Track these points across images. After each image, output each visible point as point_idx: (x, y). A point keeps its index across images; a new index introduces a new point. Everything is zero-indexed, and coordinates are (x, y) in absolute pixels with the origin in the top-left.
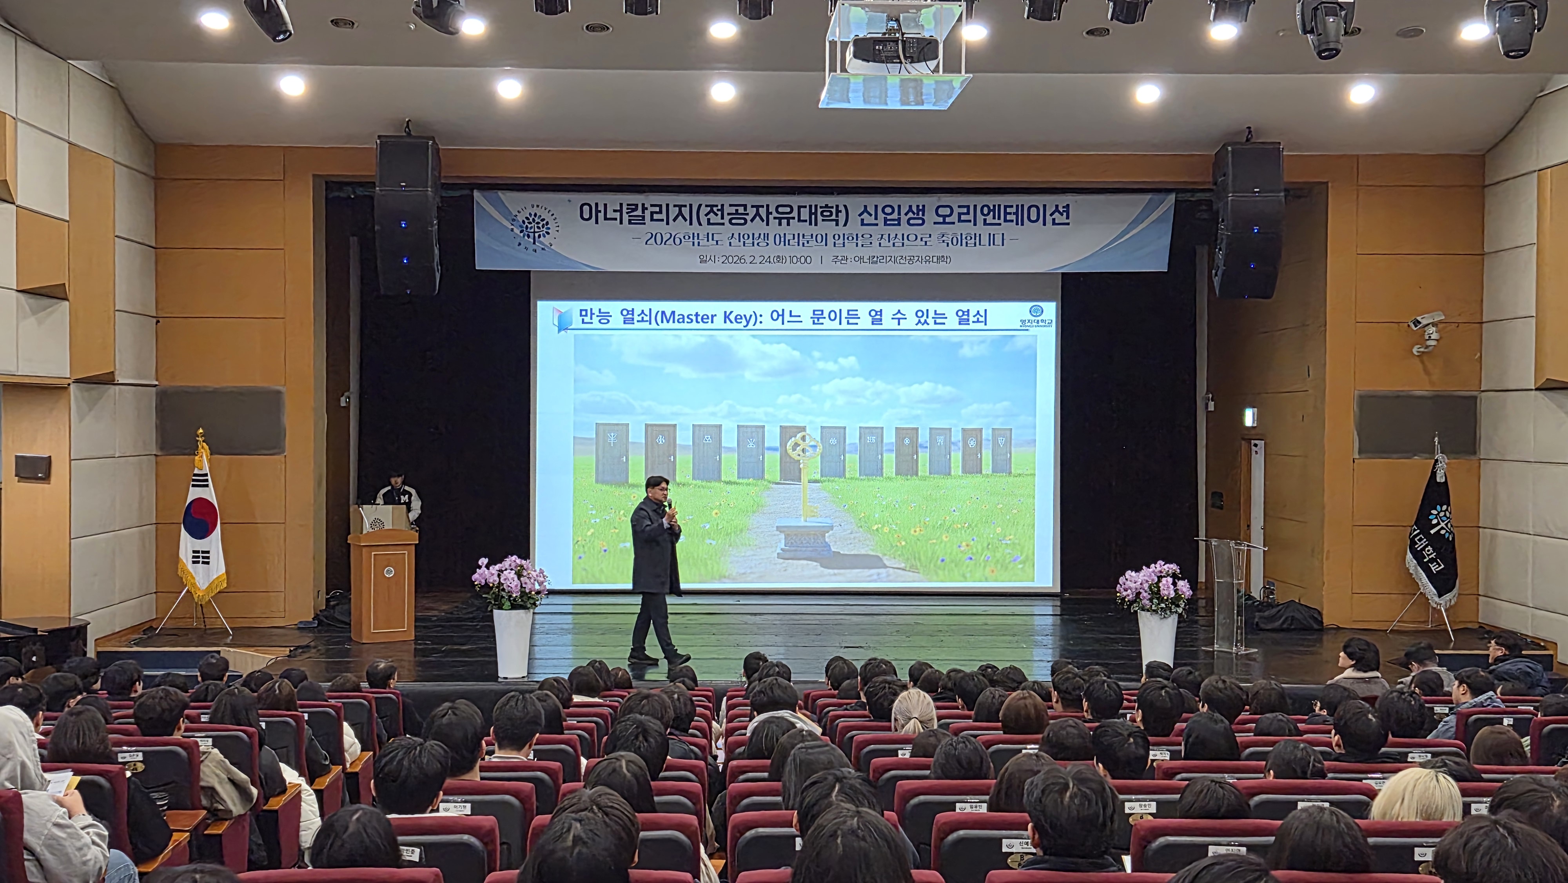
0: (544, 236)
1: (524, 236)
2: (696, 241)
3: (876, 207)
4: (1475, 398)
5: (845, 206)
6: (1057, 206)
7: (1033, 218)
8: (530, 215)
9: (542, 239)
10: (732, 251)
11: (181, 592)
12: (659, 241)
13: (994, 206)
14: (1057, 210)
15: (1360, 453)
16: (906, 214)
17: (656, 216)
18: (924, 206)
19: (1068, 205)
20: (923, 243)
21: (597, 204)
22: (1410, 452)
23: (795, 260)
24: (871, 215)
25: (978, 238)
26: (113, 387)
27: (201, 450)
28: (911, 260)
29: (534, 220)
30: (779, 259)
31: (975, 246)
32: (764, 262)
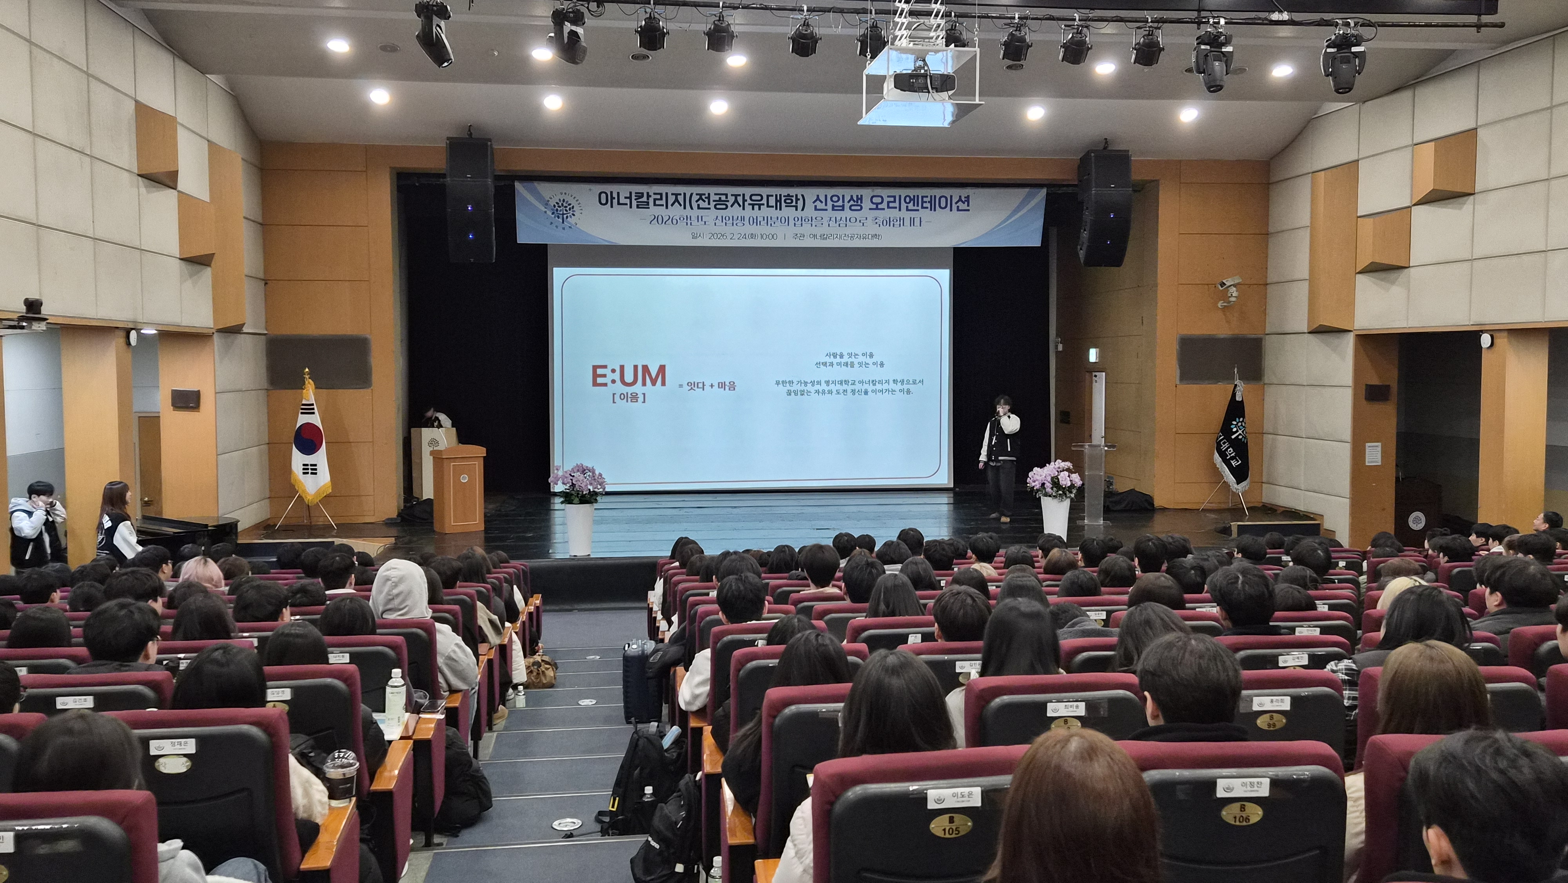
0: (571, 217)
1: (555, 217)
2: (689, 221)
3: (826, 196)
4: (1261, 339)
5: (803, 196)
6: (960, 197)
7: (943, 205)
8: (560, 200)
9: (569, 219)
10: (717, 230)
11: (294, 498)
12: (660, 222)
13: (914, 196)
14: (960, 200)
15: (1181, 380)
16: (849, 202)
17: (658, 202)
18: (861, 196)
19: (968, 196)
21: (611, 193)
22: (1216, 380)
23: (765, 236)
24: (822, 202)
25: (902, 221)
26: (239, 335)
27: (307, 385)
28: (852, 237)
29: (562, 204)
30: (753, 236)
31: (900, 226)
32: (741, 238)
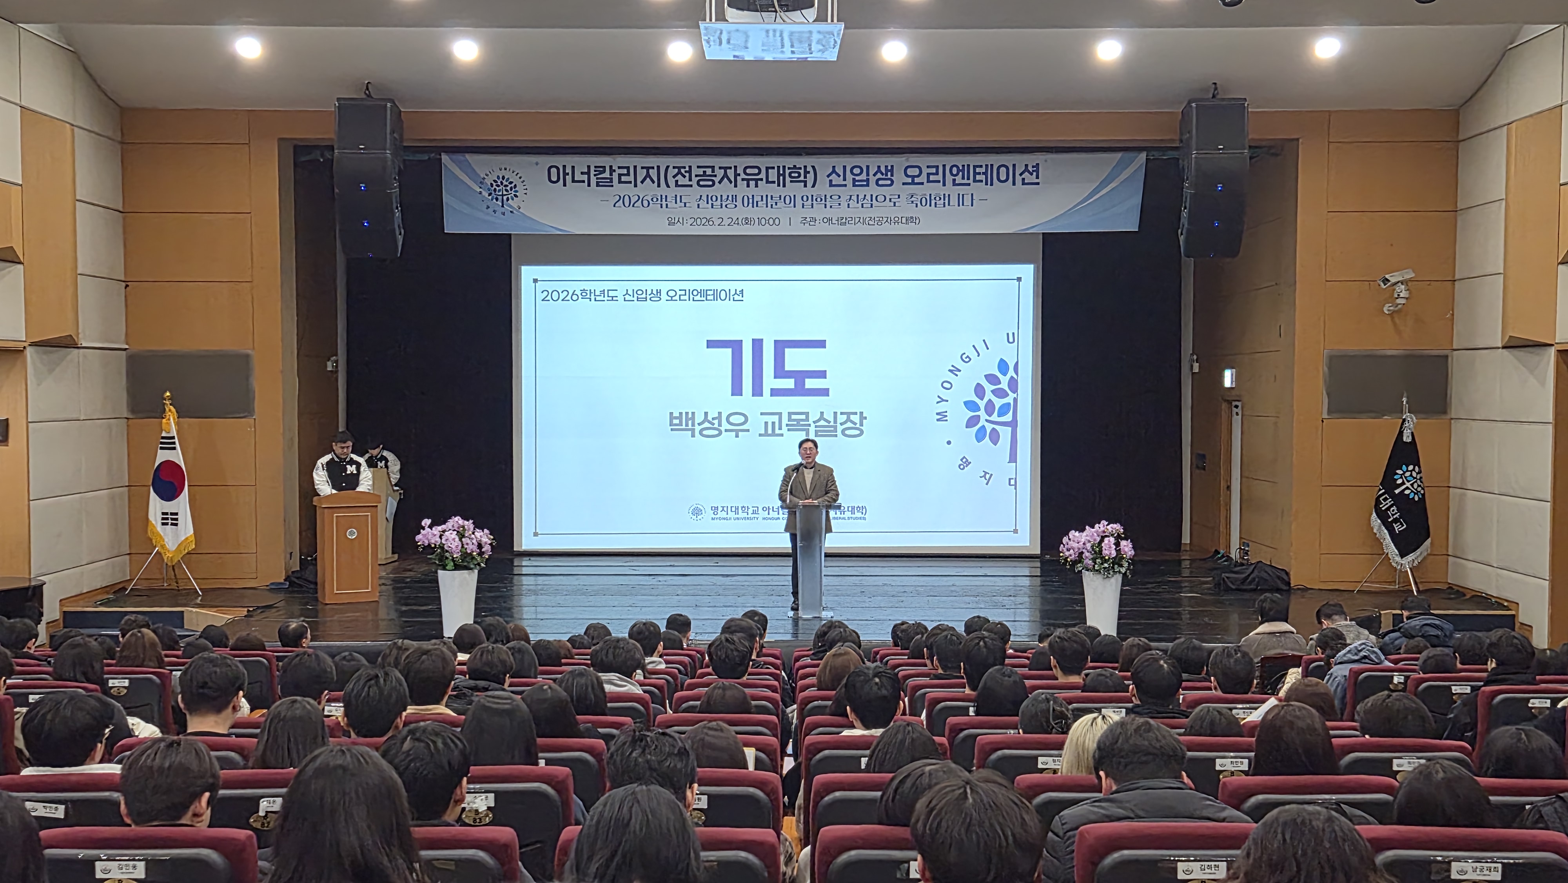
0: (513, 199)
1: (492, 200)
2: (664, 203)
3: (845, 167)
4: (1447, 357)
6: (1026, 166)
7: (1003, 178)
8: (498, 176)
9: (510, 201)
10: (701, 213)
11: (151, 554)
12: (627, 203)
13: (963, 166)
14: (1026, 169)
15: (1328, 413)
16: (874, 175)
17: (623, 179)
18: (892, 166)
19: (1038, 164)
21: (564, 167)
22: (1378, 412)
23: (763, 221)
24: (839, 176)
25: (947, 199)
26: (76, 351)
27: (168, 414)
28: (880, 223)
29: (502, 183)
30: (747, 221)
31: (944, 206)
32: (732, 224)
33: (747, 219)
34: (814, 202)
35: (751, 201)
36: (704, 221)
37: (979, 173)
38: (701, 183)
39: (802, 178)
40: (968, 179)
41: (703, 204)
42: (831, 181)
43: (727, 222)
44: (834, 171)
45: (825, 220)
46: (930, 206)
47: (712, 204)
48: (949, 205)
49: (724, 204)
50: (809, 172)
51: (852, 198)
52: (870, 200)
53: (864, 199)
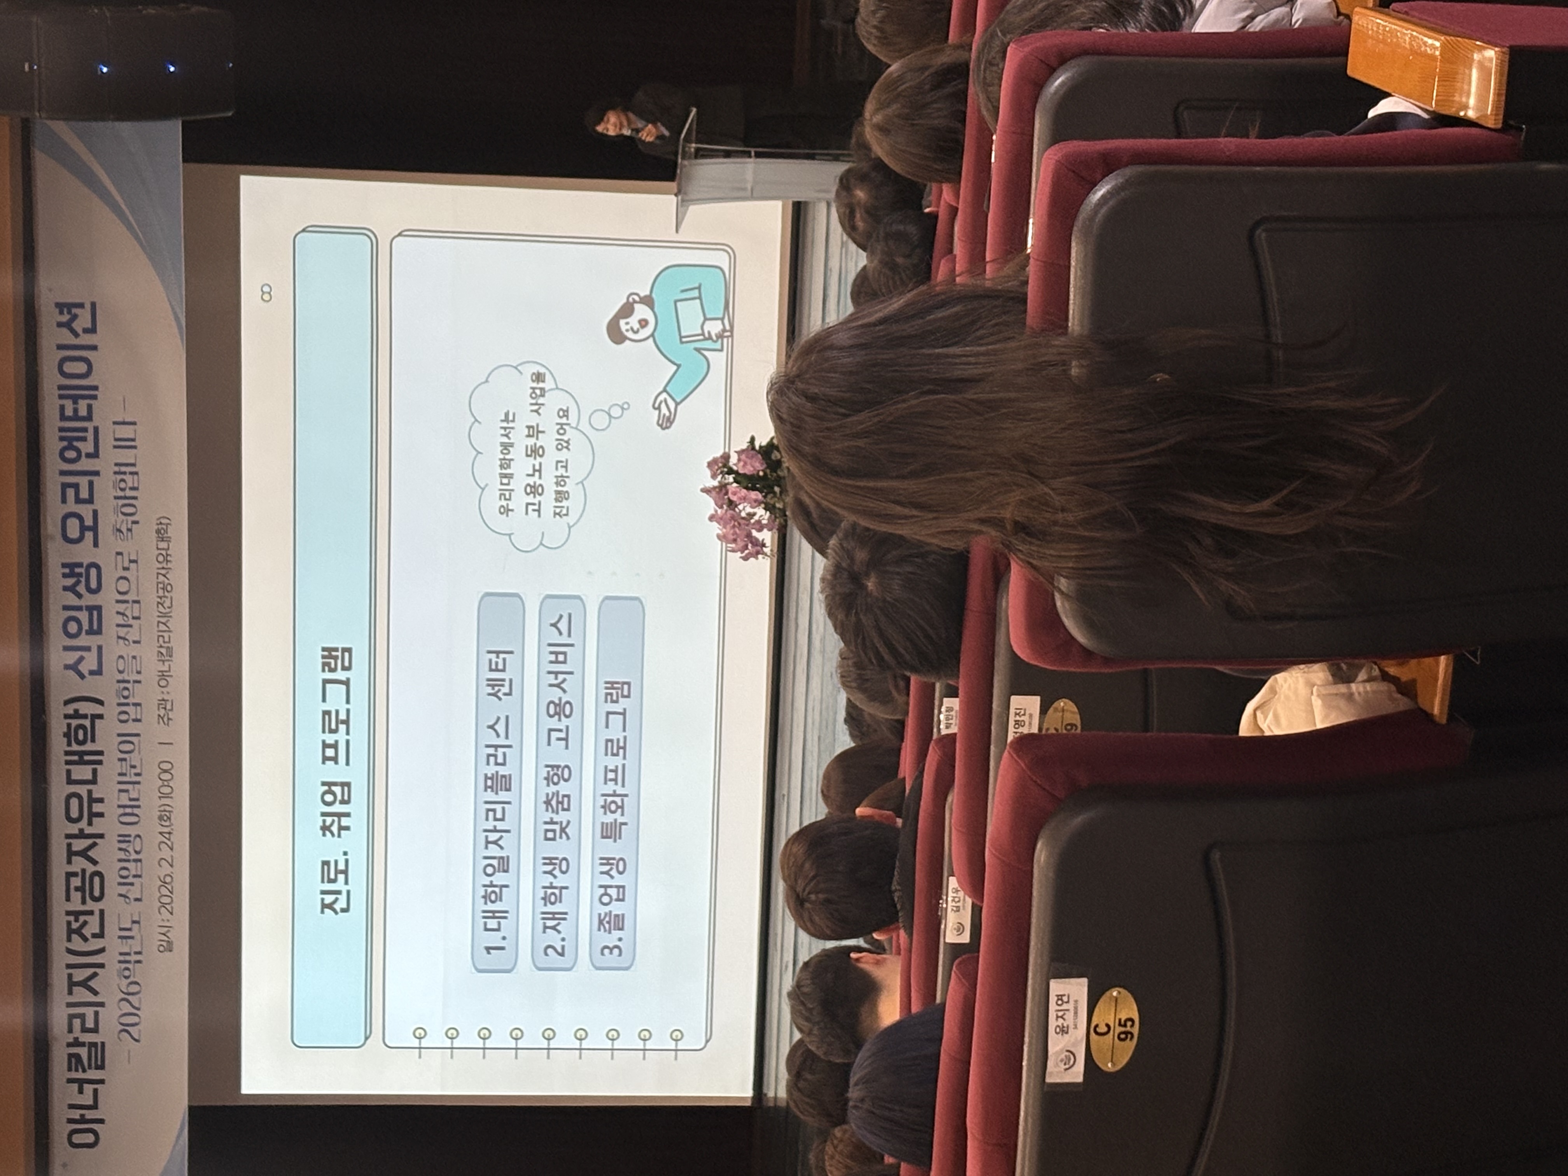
2: (133, 957)
3: (66, 648)
5: (67, 703)
6: (60, 326)
7: (82, 368)
10: (150, 895)
12: (134, 1020)
13: (62, 439)
14: (68, 325)
16: (79, 596)
17: (90, 1024)
18: (64, 565)
19: (58, 304)
20: (133, 566)
21: (71, 1121)
23: (166, 790)
24: (81, 659)
25: (123, 469)
28: (167, 588)
30: (165, 817)
31: (136, 473)
32: (169, 843)
33: (161, 818)
34: (131, 700)
35: (128, 810)
36: (164, 891)
37: (76, 411)
38: (97, 893)
39: (87, 723)
40: (85, 430)
41: (134, 893)
42: (92, 673)
43: (166, 853)
44: (74, 667)
45: (163, 683)
46: (135, 498)
47: (135, 876)
48: (133, 465)
49: (134, 856)
50: (76, 711)
51: (122, 635)
52: (124, 605)
53: (123, 614)
